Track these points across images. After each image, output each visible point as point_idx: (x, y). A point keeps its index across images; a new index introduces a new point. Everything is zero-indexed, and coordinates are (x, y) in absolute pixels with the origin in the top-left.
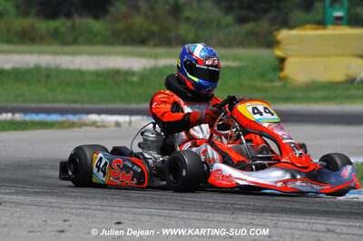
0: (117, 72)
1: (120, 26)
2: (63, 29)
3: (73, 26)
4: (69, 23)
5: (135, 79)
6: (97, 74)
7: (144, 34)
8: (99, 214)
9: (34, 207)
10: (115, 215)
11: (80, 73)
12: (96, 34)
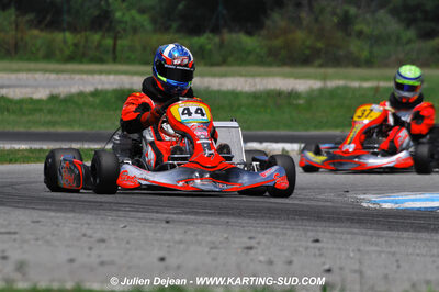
0: (279, 94)
1: (278, 42)
2: (209, 47)
3: (222, 42)
4: (217, 39)
5: (301, 102)
6: (255, 96)
7: (307, 52)
8: (289, 232)
9: (209, 226)
10: (310, 234)
11: (235, 94)
12: (249, 53)
